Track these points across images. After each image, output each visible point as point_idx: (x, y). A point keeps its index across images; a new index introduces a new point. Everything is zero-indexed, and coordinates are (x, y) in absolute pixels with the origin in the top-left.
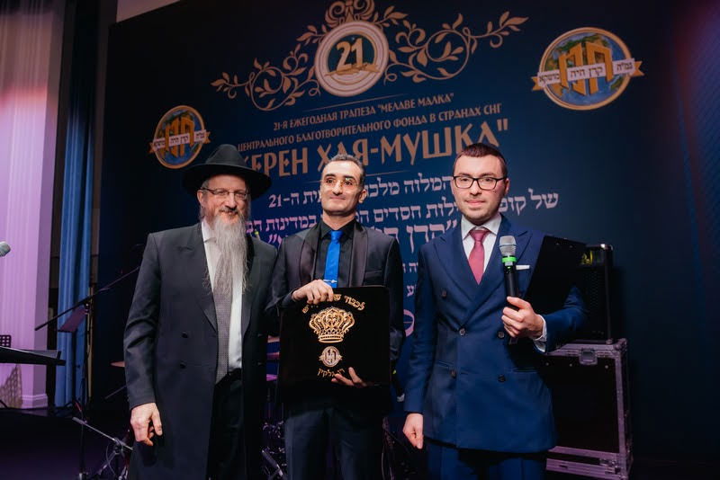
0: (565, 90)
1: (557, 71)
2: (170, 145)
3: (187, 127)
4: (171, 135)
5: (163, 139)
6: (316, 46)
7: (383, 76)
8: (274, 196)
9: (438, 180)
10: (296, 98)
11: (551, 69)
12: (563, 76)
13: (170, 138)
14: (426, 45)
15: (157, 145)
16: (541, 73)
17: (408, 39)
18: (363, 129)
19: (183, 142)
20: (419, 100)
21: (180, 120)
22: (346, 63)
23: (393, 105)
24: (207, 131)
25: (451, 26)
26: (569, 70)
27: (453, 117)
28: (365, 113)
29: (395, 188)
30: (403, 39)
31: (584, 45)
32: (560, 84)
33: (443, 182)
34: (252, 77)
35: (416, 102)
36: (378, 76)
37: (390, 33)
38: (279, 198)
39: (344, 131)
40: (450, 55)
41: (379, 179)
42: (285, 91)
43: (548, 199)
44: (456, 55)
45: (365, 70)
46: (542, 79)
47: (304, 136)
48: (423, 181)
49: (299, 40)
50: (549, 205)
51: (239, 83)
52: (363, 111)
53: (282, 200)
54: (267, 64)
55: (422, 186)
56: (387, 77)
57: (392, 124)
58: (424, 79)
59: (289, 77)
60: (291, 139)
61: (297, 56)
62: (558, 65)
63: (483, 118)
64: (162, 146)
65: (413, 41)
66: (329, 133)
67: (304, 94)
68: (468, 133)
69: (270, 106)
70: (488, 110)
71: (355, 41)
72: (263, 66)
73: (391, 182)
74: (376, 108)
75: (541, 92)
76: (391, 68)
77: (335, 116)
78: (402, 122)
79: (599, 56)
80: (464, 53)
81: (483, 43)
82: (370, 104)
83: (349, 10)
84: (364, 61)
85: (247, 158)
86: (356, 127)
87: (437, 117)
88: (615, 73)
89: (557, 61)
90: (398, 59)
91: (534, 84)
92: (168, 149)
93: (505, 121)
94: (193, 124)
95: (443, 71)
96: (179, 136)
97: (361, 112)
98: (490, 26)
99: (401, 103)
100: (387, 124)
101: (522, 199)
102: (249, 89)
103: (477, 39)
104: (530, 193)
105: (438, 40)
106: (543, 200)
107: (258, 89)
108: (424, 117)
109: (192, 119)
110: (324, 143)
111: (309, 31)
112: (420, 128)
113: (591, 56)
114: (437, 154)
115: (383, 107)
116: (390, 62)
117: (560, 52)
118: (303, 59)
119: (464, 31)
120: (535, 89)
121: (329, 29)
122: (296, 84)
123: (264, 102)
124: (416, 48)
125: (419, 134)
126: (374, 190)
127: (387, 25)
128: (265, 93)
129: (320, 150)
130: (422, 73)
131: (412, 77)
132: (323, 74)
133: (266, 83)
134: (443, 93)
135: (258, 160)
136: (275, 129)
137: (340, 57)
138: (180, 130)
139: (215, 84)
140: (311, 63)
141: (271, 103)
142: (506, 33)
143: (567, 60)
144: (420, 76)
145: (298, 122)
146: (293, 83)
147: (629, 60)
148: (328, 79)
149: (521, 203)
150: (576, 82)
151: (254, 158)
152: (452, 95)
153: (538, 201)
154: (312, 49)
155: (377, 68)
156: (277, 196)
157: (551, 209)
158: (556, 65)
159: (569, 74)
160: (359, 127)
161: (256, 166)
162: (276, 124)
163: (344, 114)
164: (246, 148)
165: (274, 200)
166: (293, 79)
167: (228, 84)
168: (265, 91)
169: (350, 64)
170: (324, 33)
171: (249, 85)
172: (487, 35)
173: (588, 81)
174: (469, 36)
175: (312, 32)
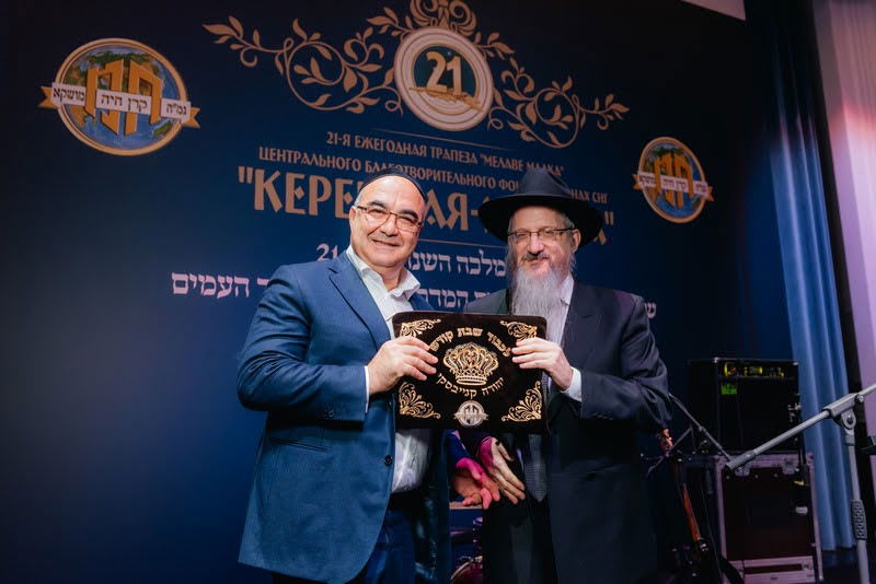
0: (659, 197)
1: (651, 175)
2: (100, 106)
3: (145, 84)
4: (102, 87)
5: (81, 89)
7: (486, 120)
8: (325, 247)
10: (365, 105)
11: (649, 171)
12: (657, 181)
13: (100, 92)
14: (535, 99)
15: (62, 96)
16: (641, 172)
17: (515, 83)
18: (461, 180)
19: (137, 111)
20: (528, 164)
21: (127, 65)
22: (440, 82)
23: (498, 159)
24: (192, 106)
25: (561, 87)
26: (663, 177)
28: (465, 159)
29: (501, 268)
30: (508, 78)
31: (673, 156)
32: (656, 190)
34: (287, 48)
35: (525, 165)
36: (481, 116)
38: (335, 251)
39: (436, 175)
40: (560, 120)
41: (481, 252)
42: (347, 88)
44: (564, 122)
45: (464, 101)
46: (641, 179)
47: (376, 164)
51: (261, 45)
52: (461, 156)
54: (317, 36)
56: (491, 121)
57: (497, 184)
58: (531, 139)
59: (355, 70)
60: (357, 165)
61: (368, 45)
62: (654, 169)
64: (77, 102)
65: (521, 88)
67: (378, 103)
69: (317, 103)
70: (596, 197)
71: (452, 58)
72: (309, 36)
73: (497, 259)
74: (478, 157)
75: (640, 191)
77: (422, 152)
78: (508, 185)
79: (684, 172)
80: (574, 123)
82: (471, 150)
83: (444, 13)
84: (463, 89)
85: (277, 174)
86: (453, 175)
88: (695, 192)
89: (652, 164)
90: (504, 104)
91: (634, 182)
92: (93, 113)
93: (612, 214)
94: (159, 83)
95: (553, 137)
96: (124, 96)
97: (458, 156)
98: (597, 102)
99: (508, 161)
100: (492, 183)
102: (282, 62)
103: (586, 113)
105: (549, 97)
107: (299, 69)
109: (157, 72)
113: (678, 170)
115: (482, 156)
116: (494, 103)
117: (655, 155)
119: (574, 96)
120: (636, 187)
121: (417, 27)
122: (365, 85)
124: (525, 98)
126: (474, 266)
127: (492, 55)
128: (315, 80)
130: (530, 131)
131: (520, 132)
132: (407, 86)
133: (314, 65)
134: (553, 164)
135: (298, 183)
136: (330, 142)
137: (431, 72)
138: (126, 81)
139: (215, 29)
140: (388, 62)
141: (323, 99)
142: (611, 118)
143: (661, 166)
144: (528, 134)
145: (367, 142)
146: (360, 83)
147: (704, 183)
148: (413, 94)
150: (668, 191)
151: (291, 178)
155: (480, 105)
156: (331, 248)
158: (652, 169)
159: (662, 181)
160: (456, 175)
161: (293, 192)
162: (330, 133)
163: (437, 152)
164: (275, 157)
165: (326, 252)
166: (360, 75)
167: (240, 39)
168: (313, 76)
169: (445, 87)
170: (408, 28)
171: (282, 55)
172: (594, 112)
173: (676, 193)
174: (578, 105)
175: (391, 19)
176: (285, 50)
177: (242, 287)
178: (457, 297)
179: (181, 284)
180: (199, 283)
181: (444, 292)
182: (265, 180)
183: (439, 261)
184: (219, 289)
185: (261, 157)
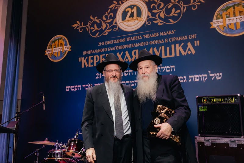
0: (225, 28)
1: (222, 20)
2: (54, 52)
3: (61, 44)
4: (54, 47)
5: (51, 49)
6: (117, 10)
7: (145, 23)
8: (98, 74)
9: (168, 67)
11: (219, 19)
12: (224, 22)
13: (54, 49)
14: (164, 10)
15: (48, 52)
16: (214, 21)
17: (156, 7)
18: (136, 45)
19: (60, 51)
20: (161, 33)
21: (58, 41)
22: (129, 17)
23: (149, 35)
24: (70, 46)
25: (175, 1)
26: (227, 19)
27: (175, 40)
28: (138, 38)
30: (154, 6)
31: (234, 8)
32: (223, 25)
33: (171, 68)
34: (90, 23)
35: (159, 34)
37: (148, 4)
38: (100, 75)
39: (128, 46)
40: (174, 13)
42: (103, 29)
43: (217, 76)
44: (176, 13)
46: (215, 23)
47: (111, 48)
48: (162, 68)
49: (110, 7)
50: (218, 78)
51: (84, 25)
52: (136, 38)
53: (101, 75)
54: (96, 17)
55: (162, 70)
56: (147, 23)
57: (149, 43)
58: (163, 24)
59: (105, 23)
60: (106, 50)
61: (109, 14)
62: (222, 17)
63: (188, 40)
64: (50, 52)
65: (158, 8)
66: (122, 47)
67: (111, 30)
68: (182, 47)
69: (96, 36)
70: (191, 37)
71: (133, 8)
72: (94, 19)
74: (142, 36)
75: (215, 29)
76: (149, 19)
77: (124, 40)
78: (153, 42)
79: (241, 12)
80: (181, 12)
81: (189, 8)
82: (139, 35)
84: (137, 17)
85: (87, 57)
86: (134, 45)
87: (168, 40)
89: (222, 15)
90: (152, 15)
91: (211, 25)
92: (53, 54)
93: (198, 42)
94: (64, 43)
95: (171, 20)
96: (58, 48)
97: (135, 38)
98: (192, 1)
99: (153, 34)
100: (147, 43)
101: (206, 75)
102: (88, 28)
103: (186, 6)
104: (209, 73)
105: (169, 7)
106: (215, 76)
107: (92, 28)
108: (162, 40)
109: (63, 40)
110: (120, 51)
111: (114, 4)
112: (161, 45)
114: (168, 56)
115: (145, 35)
116: (148, 16)
117: (223, 11)
118: (111, 15)
119: (180, 3)
120: (211, 27)
121: (122, 3)
122: (108, 26)
123: (94, 34)
124: (160, 11)
125: (160, 47)
127: (147, 1)
128: (95, 30)
129: (118, 54)
131: (158, 23)
132: (120, 22)
133: (95, 26)
134: (171, 30)
135: (91, 59)
136: (99, 45)
137: (127, 15)
138: (58, 44)
139: (74, 26)
141: (97, 34)
142: (199, 4)
143: (226, 15)
144: (161, 23)
145: (109, 42)
146: (107, 26)
148: (122, 24)
149: (205, 77)
150: (230, 24)
151: (90, 57)
152: (175, 30)
153: (213, 76)
154: (115, 11)
155: (143, 19)
156: (99, 74)
157: (218, 80)
158: (221, 17)
159: (227, 20)
160: (135, 44)
161: (90, 61)
162: (99, 43)
163: (128, 39)
164: (86, 53)
165: (98, 75)
166: (107, 24)
167: (79, 26)
168: (95, 29)
169: (131, 18)
170: (120, 4)
171: (88, 26)
172: (190, 4)
173: (235, 24)
174: (183, 5)
175: (115, 4)
176: (88, 25)
177: (79, 88)
178: (135, 82)
179: (68, 89)
180: (71, 88)
181: (131, 82)
182: (84, 60)
183: (129, 72)
184: (75, 89)
185: (83, 54)
